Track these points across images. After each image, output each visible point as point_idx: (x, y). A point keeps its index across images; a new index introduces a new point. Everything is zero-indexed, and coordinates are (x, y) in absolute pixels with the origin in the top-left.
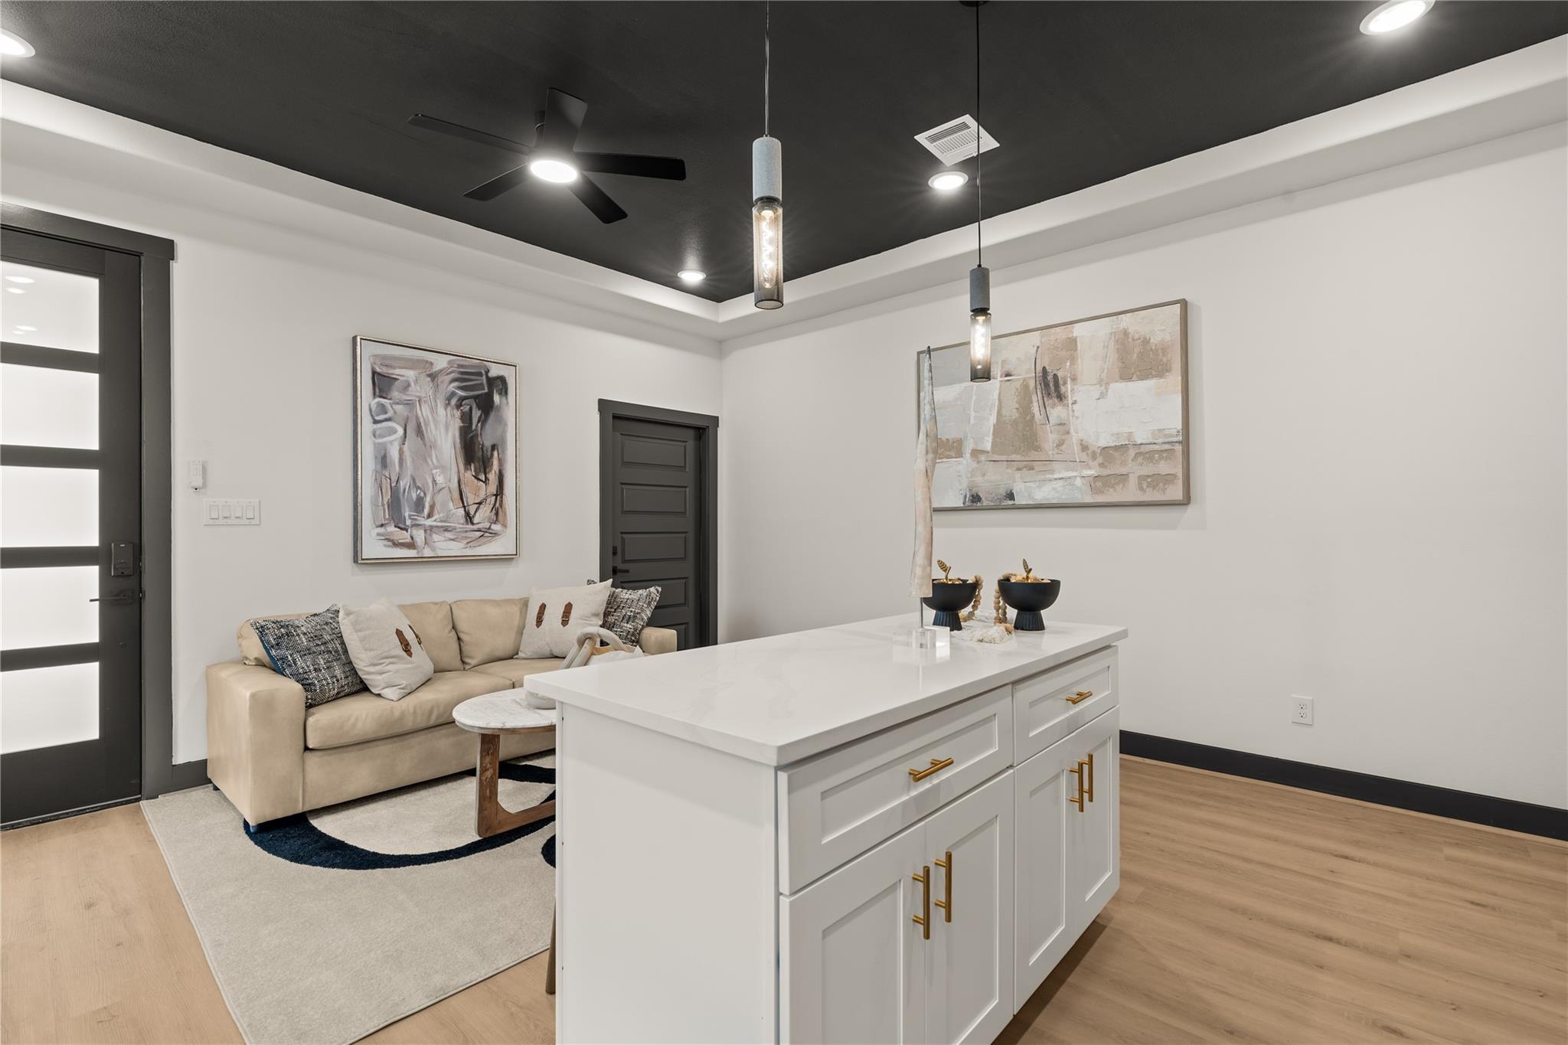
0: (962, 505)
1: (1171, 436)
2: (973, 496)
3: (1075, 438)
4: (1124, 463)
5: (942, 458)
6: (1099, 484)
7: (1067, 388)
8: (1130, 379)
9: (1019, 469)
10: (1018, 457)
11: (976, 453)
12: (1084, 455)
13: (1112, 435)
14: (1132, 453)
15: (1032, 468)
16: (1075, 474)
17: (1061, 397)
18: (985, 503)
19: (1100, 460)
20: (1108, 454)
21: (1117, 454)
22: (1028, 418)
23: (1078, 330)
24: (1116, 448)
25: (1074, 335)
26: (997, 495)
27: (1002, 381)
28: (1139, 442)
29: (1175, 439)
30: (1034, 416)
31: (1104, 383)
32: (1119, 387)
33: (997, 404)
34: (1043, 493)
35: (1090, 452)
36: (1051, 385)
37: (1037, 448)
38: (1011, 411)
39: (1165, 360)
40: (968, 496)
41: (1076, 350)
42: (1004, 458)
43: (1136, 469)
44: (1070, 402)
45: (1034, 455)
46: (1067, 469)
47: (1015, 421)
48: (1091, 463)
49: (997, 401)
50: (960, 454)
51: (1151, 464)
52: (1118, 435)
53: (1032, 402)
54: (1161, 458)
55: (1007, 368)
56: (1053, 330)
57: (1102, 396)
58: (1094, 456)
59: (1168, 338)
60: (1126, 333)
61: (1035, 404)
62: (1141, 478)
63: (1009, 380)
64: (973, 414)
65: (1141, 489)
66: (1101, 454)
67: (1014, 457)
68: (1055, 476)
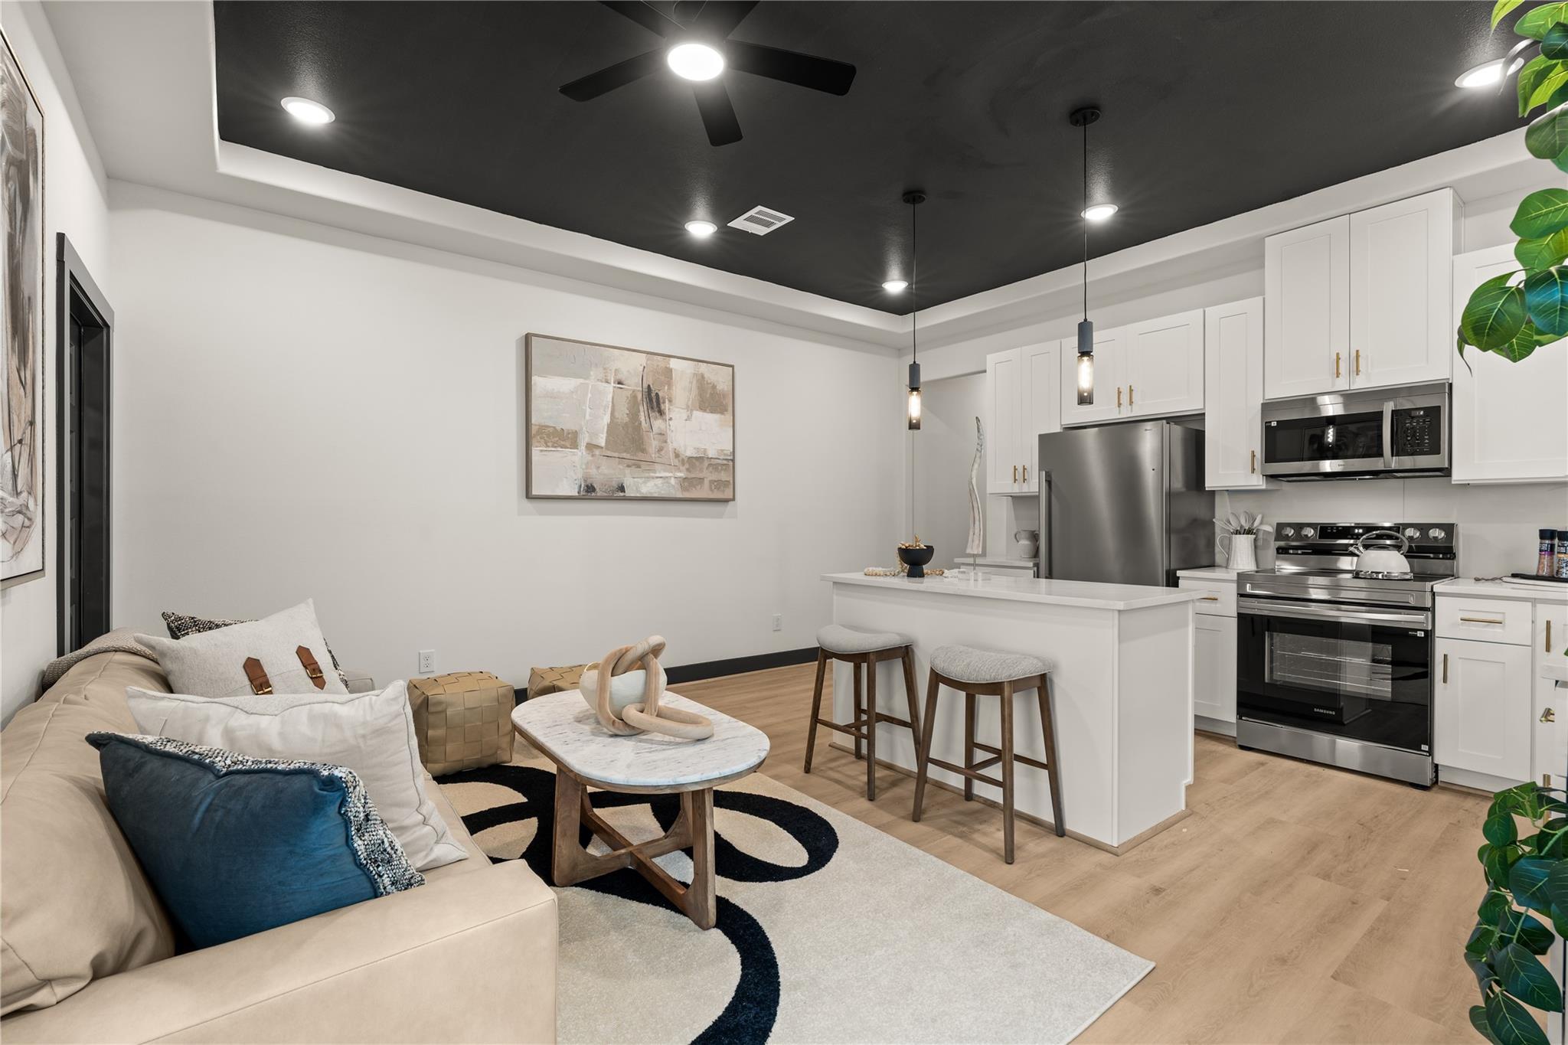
0: (577, 494)
1: (727, 455)
2: (587, 486)
3: (671, 446)
4: (701, 470)
5: (556, 447)
6: (686, 484)
7: (666, 406)
8: (705, 411)
9: (628, 466)
10: (628, 456)
11: (591, 447)
12: (676, 461)
13: (695, 448)
14: (706, 463)
15: (639, 467)
16: (671, 475)
17: (661, 413)
18: (599, 493)
19: (687, 466)
20: (694, 462)
21: (697, 463)
22: (637, 424)
23: (674, 364)
24: (696, 458)
25: (671, 366)
26: (610, 487)
27: (615, 387)
28: (710, 456)
29: (729, 458)
30: (641, 424)
31: (689, 409)
32: (697, 414)
33: (610, 406)
34: (648, 488)
35: (680, 459)
36: (654, 401)
37: (643, 451)
38: (623, 415)
39: (724, 403)
40: (583, 486)
41: (671, 379)
42: (616, 455)
43: (709, 476)
44: (668, 418)
45: (640, 456)
46: (665, 471)
47: (626, 424)
48: (681, 468)
49: (611, 403)
50: (574, 445)
51: (716, 473)
52: (698, 449)
53: (639, 412)
54: (722, 470)
55: (620, 377)
56: (655, 357)
57: (688, 419)
58: (683, 462)
59: (726, 389)
60: (703, 376)
61: (642, 414)
62: (711, 482)
63: (621, 388)
64: (588, 410)
65: (711, 489)
66: (687, 461)
67: (624, 455)
68: (658, 475)
